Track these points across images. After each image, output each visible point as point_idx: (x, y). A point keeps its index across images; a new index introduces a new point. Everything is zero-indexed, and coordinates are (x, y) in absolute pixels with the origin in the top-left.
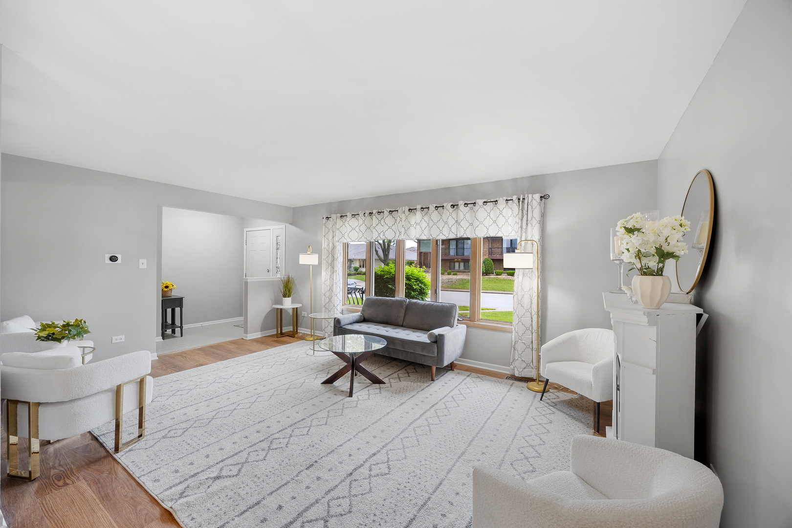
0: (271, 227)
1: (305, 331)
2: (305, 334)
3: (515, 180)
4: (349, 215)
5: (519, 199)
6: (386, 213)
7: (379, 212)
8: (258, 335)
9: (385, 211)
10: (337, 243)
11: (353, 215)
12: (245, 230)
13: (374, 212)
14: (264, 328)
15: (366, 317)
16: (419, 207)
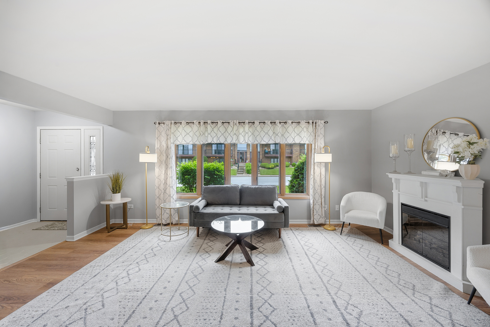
0: (82, 128)
1: (134, 221)
2: (134, 223)
3: (307, 111)
4: (184, 122)
5: (313, 123)
6: (220, 124)
7: (212, 122)
8: (84, 234)
9: (219, 121)
10: (172, 145)
11: (187, 123)
12: (38, 129)
13: (209, 122)
14: (90, 225)
15: (209, 202)
16: (247, 121)
